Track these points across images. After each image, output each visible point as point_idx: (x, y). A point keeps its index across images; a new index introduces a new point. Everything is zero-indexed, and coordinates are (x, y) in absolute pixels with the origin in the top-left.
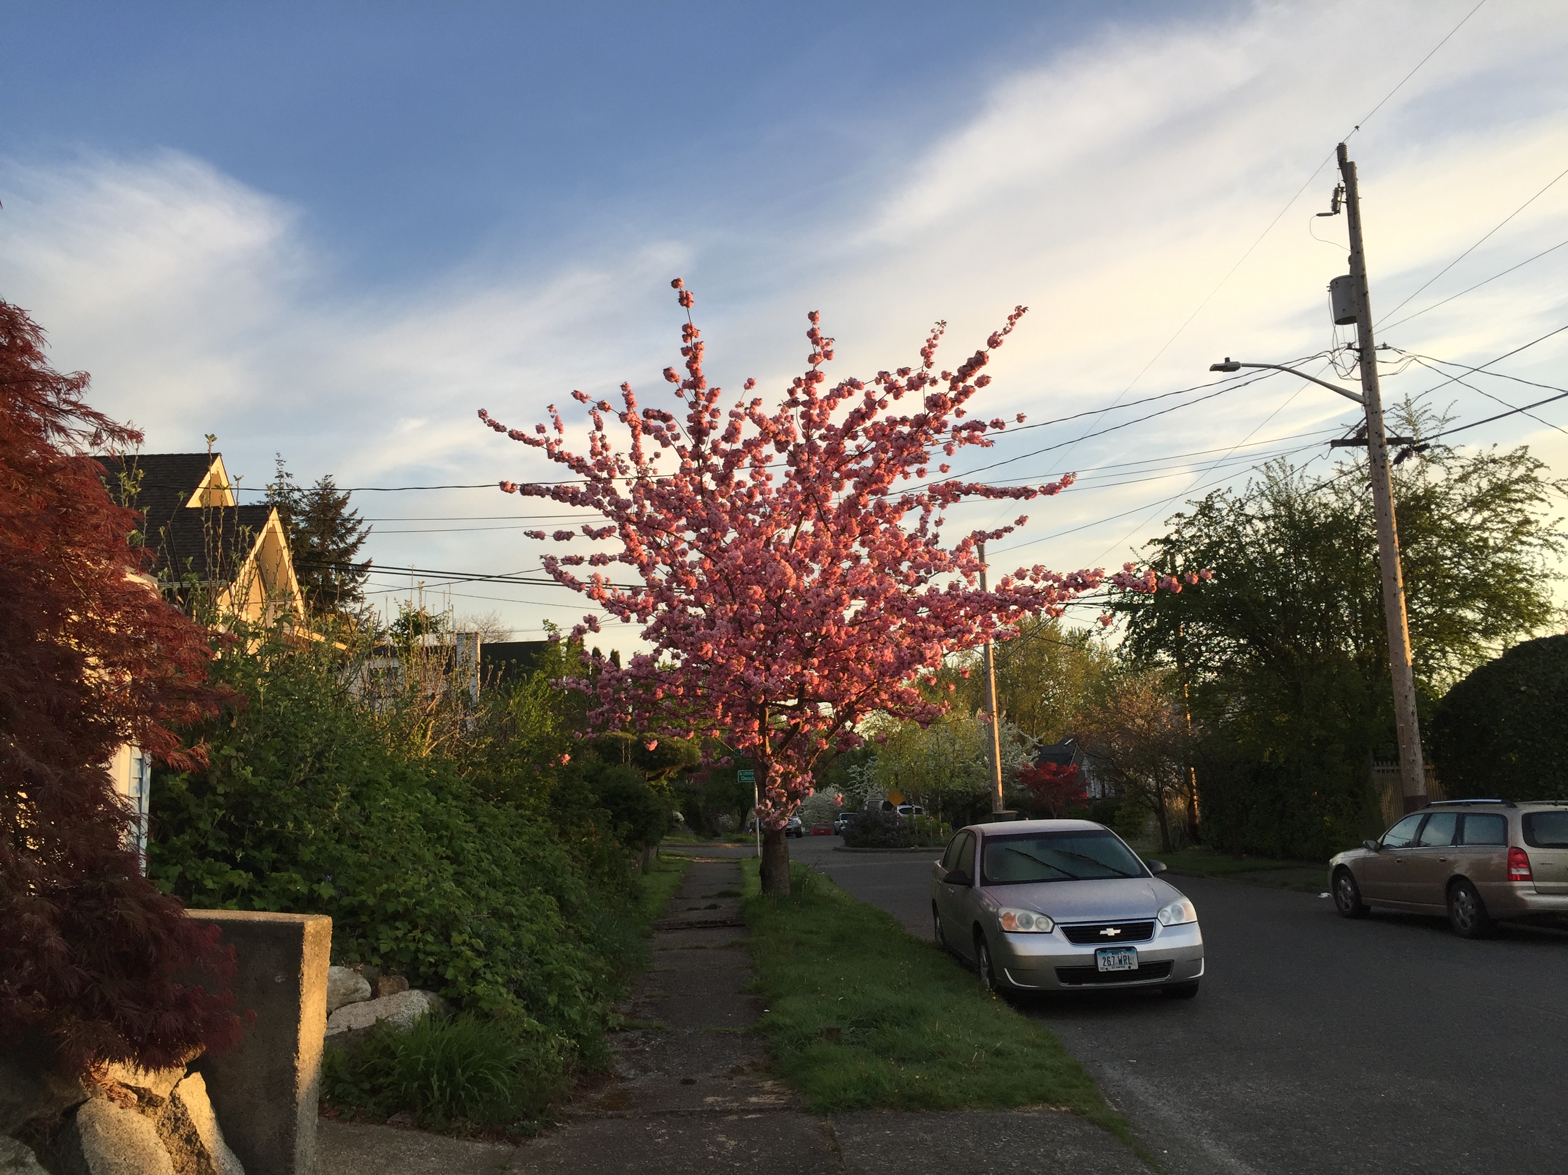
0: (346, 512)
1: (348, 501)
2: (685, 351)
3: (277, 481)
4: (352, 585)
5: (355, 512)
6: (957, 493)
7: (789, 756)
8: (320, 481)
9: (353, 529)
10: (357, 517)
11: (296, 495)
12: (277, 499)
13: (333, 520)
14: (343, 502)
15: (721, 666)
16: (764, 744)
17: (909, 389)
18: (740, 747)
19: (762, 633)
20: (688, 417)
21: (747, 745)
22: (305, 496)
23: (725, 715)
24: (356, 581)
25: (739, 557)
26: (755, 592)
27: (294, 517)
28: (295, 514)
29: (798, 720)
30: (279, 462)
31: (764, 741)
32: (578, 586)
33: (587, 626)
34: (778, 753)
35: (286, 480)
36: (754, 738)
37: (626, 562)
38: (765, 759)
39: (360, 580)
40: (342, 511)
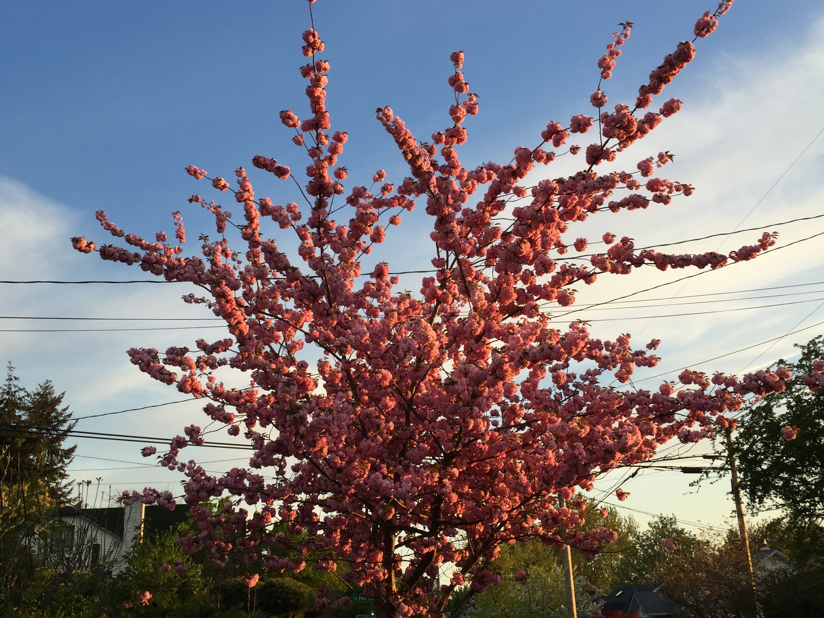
0: (59, 408)
1: (62, 400)
2: (305, 72)
3: (7, 383)
4: (60, 465)
5: (67, 408)
6: (628, 263)
7: (417, 596)
8: (42, 384)
9: (64, 421)
10: (68, 412)
11: (22, 394)
12: (6, 396)
13: (49, 414)
14: (58, 401)
15: (340, 470)
16: (389, 580)
17: (574, 131)
18: (361, 584)
19: (391, 433)
20: (308, 169)
21: (369, 581)
22: (28, 395)
23: (343, 543)
24: (63, 462)
25: (365, 334)
26: (384, 377)
27: (17, 411)
28: (19, 409)
29: (432, 548)
30: (10, 368)
31: (390, 577)
32: (167, 377)
33: (187, 438)
34: (407, 591)
35: (14, 382)
36: (377, 572)
37: (238, 367)
38: (391, 599)
39: (67, 461)
40: (57, 407)
